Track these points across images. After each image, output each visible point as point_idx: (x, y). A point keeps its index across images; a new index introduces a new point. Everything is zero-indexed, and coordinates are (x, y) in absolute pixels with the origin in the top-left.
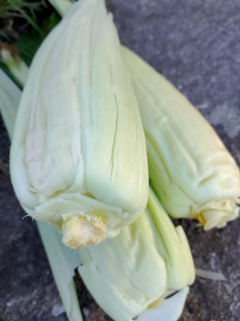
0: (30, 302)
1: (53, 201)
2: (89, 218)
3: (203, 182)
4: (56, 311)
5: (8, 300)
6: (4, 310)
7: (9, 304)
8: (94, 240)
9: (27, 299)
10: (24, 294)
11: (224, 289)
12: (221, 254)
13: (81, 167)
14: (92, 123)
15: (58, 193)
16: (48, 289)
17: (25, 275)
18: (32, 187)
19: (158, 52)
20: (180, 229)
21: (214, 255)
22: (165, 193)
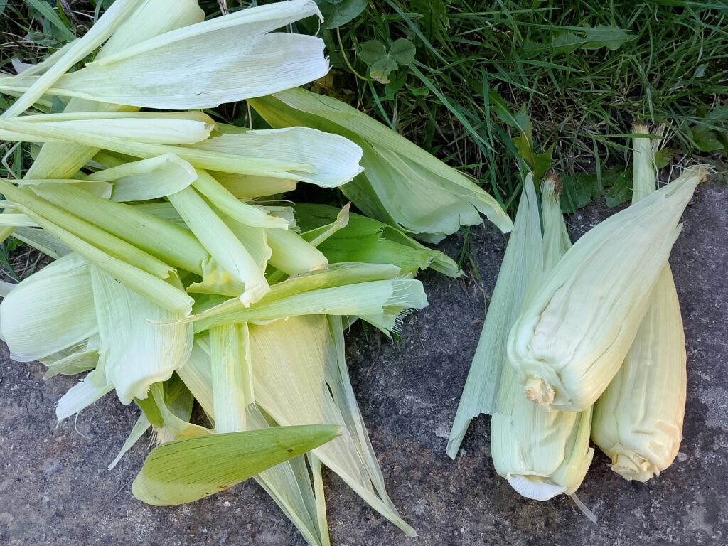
0: (424, 409)
1: (537, 363)
2: (548, 387)
3: (638, 432)
4: (440, 432)
5: (409, 394)
6: (401, 398)
7: (408, 397)
8: (540, 401)
9: (425, 404)
10: (425, 400)
11: (588, 533)
12: (609, 506)
13: (569, 359)
14: (592, 339)
15: (542, 360)
16: (445, 411)
17: (433, 385)
18: (530, 344)
19: (707, 288)
20: (592, 451)
21: (602, 502)
22: (601, 418)
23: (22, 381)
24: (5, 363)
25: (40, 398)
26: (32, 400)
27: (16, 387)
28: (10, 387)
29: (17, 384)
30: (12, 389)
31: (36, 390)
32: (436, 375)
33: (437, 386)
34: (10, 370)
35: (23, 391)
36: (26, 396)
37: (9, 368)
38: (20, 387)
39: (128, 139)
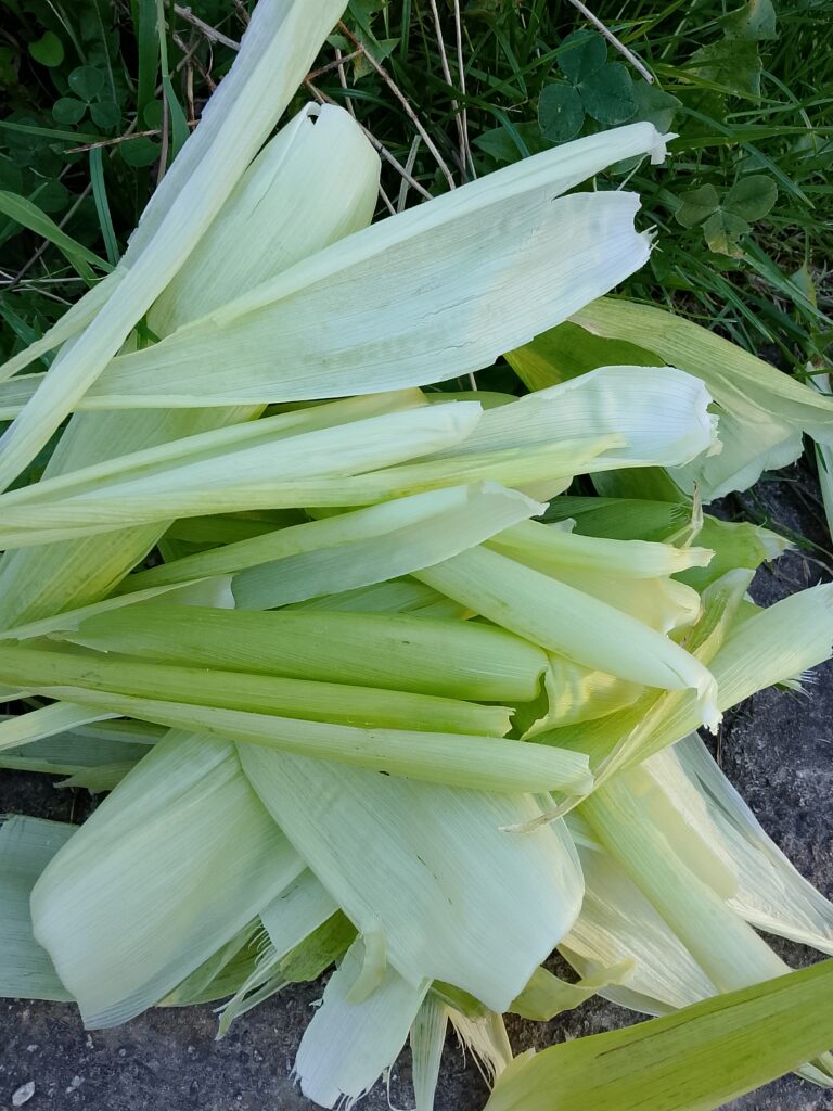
23: (82, 1060)
24: (13, 1043)
25: (147, 1078)
26: (130, 1090)
27: (77, 1081)
28: (62, 1087)
29: (77, 1073)
30: (69, 1090)
31: (128, 1064)
32: (814, 722)
33: (825, 738)
34: (36, 1052)
35: (97, 1083)
36: (112, 1088)
37: (31, 1048)
38: (86, 1075)
39: (338, 475)
